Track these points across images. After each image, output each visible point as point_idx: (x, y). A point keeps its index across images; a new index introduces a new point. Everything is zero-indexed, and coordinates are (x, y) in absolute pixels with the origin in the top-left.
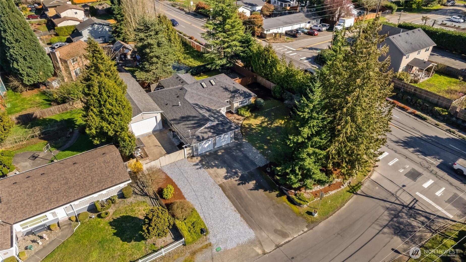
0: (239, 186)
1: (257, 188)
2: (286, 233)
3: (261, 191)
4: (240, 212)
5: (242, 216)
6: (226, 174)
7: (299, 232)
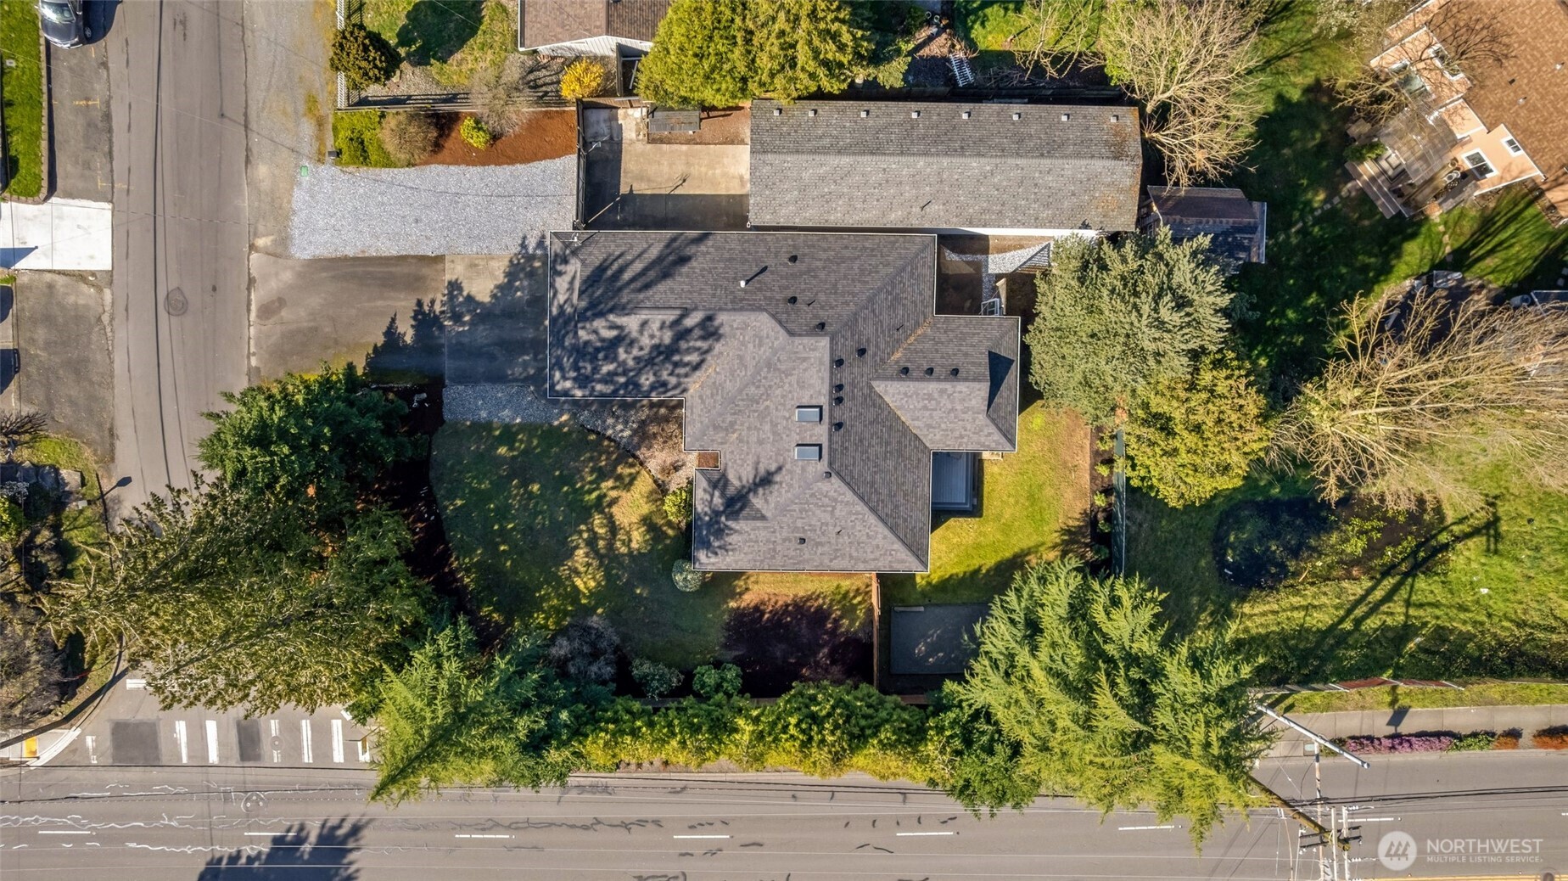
0: (415, 301)
1: (391, 333)
2: (268, 318)
3: (380, 340)
4: (355, 259)
5: (346, 259)
6: (465, 293)
7: (256, 344)
